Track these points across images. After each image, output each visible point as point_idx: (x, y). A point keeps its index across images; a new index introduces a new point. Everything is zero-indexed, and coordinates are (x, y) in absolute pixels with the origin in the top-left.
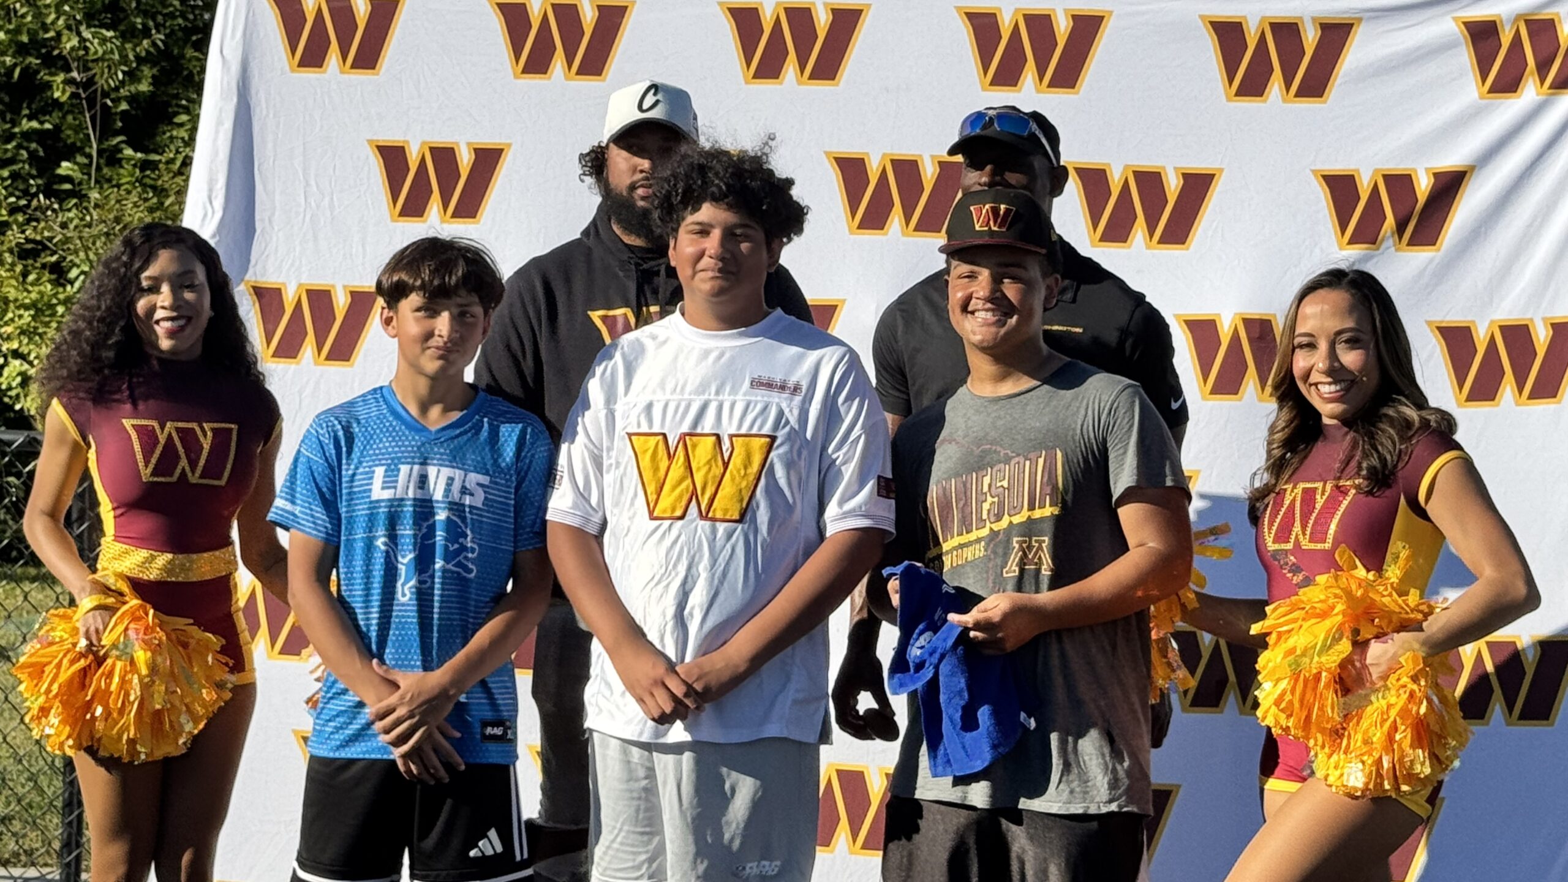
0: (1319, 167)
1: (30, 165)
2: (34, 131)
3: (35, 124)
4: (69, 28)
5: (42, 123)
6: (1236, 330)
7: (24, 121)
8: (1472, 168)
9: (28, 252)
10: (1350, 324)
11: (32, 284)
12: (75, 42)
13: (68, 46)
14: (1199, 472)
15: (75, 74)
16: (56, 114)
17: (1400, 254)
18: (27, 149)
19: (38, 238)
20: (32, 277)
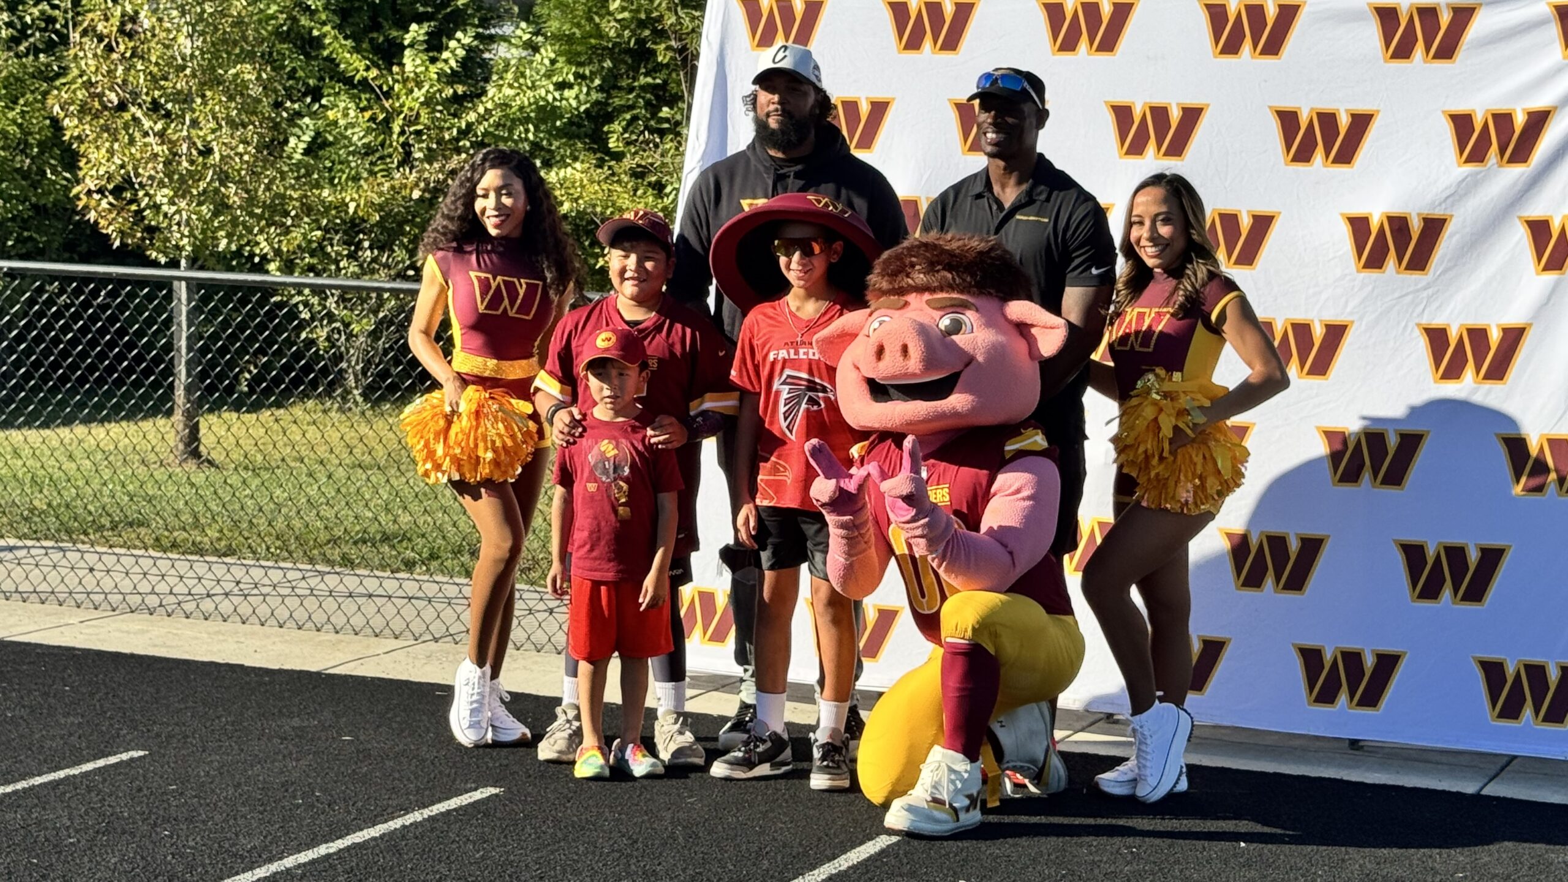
0: (1446, 109)
1: (646, 110)
2: (649, 85)
3: (649, 80)
4: (669, 9)
5: (654, 79)
6: (1382, 224)
7: (642, 78)
8: (1556, 108)
9: (639, 174)
10: (1164, 209)
11: (640, 197)
12: (673, 19)
13: (669, 22)
14: (1352, 322)
15: (673, 43)
16: (665, 71)
17: (1501, 169)
18: (643, 98)
19: (643, 163)
20: (639, 192)
